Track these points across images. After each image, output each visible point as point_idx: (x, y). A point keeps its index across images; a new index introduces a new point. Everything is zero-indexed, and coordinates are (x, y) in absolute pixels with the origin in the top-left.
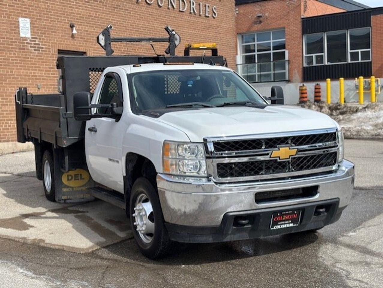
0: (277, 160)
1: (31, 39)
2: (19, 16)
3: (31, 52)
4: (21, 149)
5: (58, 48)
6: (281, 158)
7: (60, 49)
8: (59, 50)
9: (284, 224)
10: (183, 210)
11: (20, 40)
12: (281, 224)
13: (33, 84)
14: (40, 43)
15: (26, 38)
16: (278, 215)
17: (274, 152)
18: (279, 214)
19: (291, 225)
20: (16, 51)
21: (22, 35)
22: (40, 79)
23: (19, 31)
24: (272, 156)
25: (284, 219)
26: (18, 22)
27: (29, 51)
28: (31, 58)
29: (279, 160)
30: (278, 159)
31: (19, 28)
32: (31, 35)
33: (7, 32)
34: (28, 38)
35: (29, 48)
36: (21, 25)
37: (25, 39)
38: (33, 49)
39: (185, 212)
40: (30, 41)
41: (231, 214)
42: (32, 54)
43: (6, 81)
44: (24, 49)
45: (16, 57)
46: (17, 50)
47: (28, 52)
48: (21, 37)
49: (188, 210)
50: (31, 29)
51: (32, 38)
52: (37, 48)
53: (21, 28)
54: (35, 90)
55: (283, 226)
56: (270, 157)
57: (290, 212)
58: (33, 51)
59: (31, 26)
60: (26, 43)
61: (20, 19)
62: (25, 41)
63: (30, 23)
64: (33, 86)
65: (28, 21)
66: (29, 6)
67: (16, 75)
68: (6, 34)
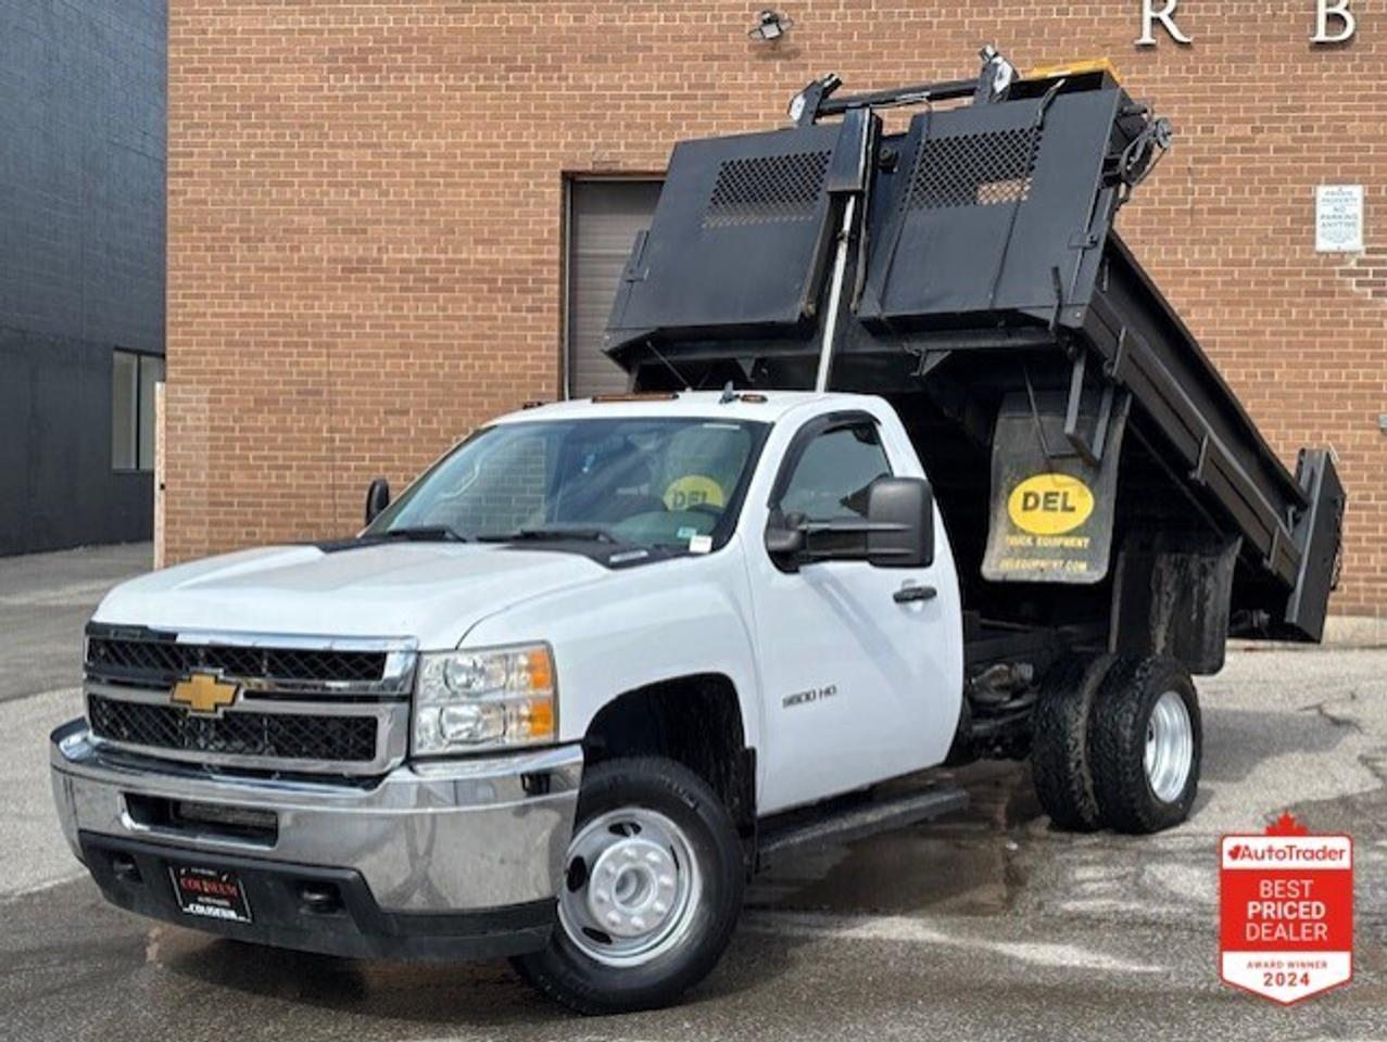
1: (1363, 256)
2: (1319, 183)
3: (1359, 303)
9: (216, 906)
11: (1315, 263)
13: (1360, 416)
15: (1343, 254)
19: (232, 915)
20: (1291, 304)
21: (1323, 244)
23: (1313, 231)
24: (176, 698)
26: (1314, 200)
27: (1352, 299)
28: (1357, 324)
31: (1313, 221)
32: (1366, 241)
33: (1260, 242)
34: (1352, 253)
35: (1354, 288)
36: (1322, 209)
37: (1341, 256)
38: (1369, 290)
40: (1360, 263)
42: (1362, 310)
44: (1332, 294)
45: (1292, 323)
46: (1300, 300)
47: (1344, 304)
48: (1321, 254)
50: (1366, 221)
51: (1368, 251)
53: (1319, 222)
54: (1370, 438)
55: (211, 911)
56: (172, 700)
57: (211, 873)
58: (1370, 297)
59: (1366, 211)
60: (1342, 273)
61: (1322, 192)
62: (1337, 268)
63: (1366, 200)
64: (1357, 422)
65: (1357, 191)
66: (1362, 139)
67: (1289, 385)
68: (1255, 246)
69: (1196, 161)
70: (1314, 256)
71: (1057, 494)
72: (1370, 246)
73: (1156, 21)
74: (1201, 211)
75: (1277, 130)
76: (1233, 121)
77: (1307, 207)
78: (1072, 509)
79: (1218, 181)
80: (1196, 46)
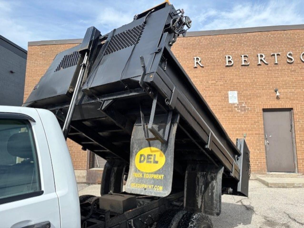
1: (238, 104)
2: (228, 91)
3: (238, 113)
5: (262, 108)
8: (263, 109)
13: (240, 134)
14: (246, 106)
20: (225, 113)
21: (231, 102)
22: (246, 130)
23: (228, 100)
26: (228, 94)
28: (238, 117)
32: (238, 101)
34: (236, 103)
35: (237, 110)
36: (230, 96)
37: (234, 104)
38: (240, 110)
40: (238, 105)
44: (233, 111)
46: (227, 112)
47: (235, 113)
48: (230, 104)
51: (239, 103)
52: (243, 109)
53: (229, 98)
58: (240, 112)
59: (238, 96)
60: (234, 107)
61: (230, 92)
62: (233, 106)
63: (238, 94)
64: (240, 135)
65: (236, 92)
66: (236, 83)
68: (218, 103)
69: (206, 87)
71: (152, 155)
72: (239, 102)
73: (197, 63)
74: (207, 97)
75: (221, 82)
76: (212, 80)
77: (227, 95)
78: (157, 162)
79: (210, 91)
80: (205, 67)
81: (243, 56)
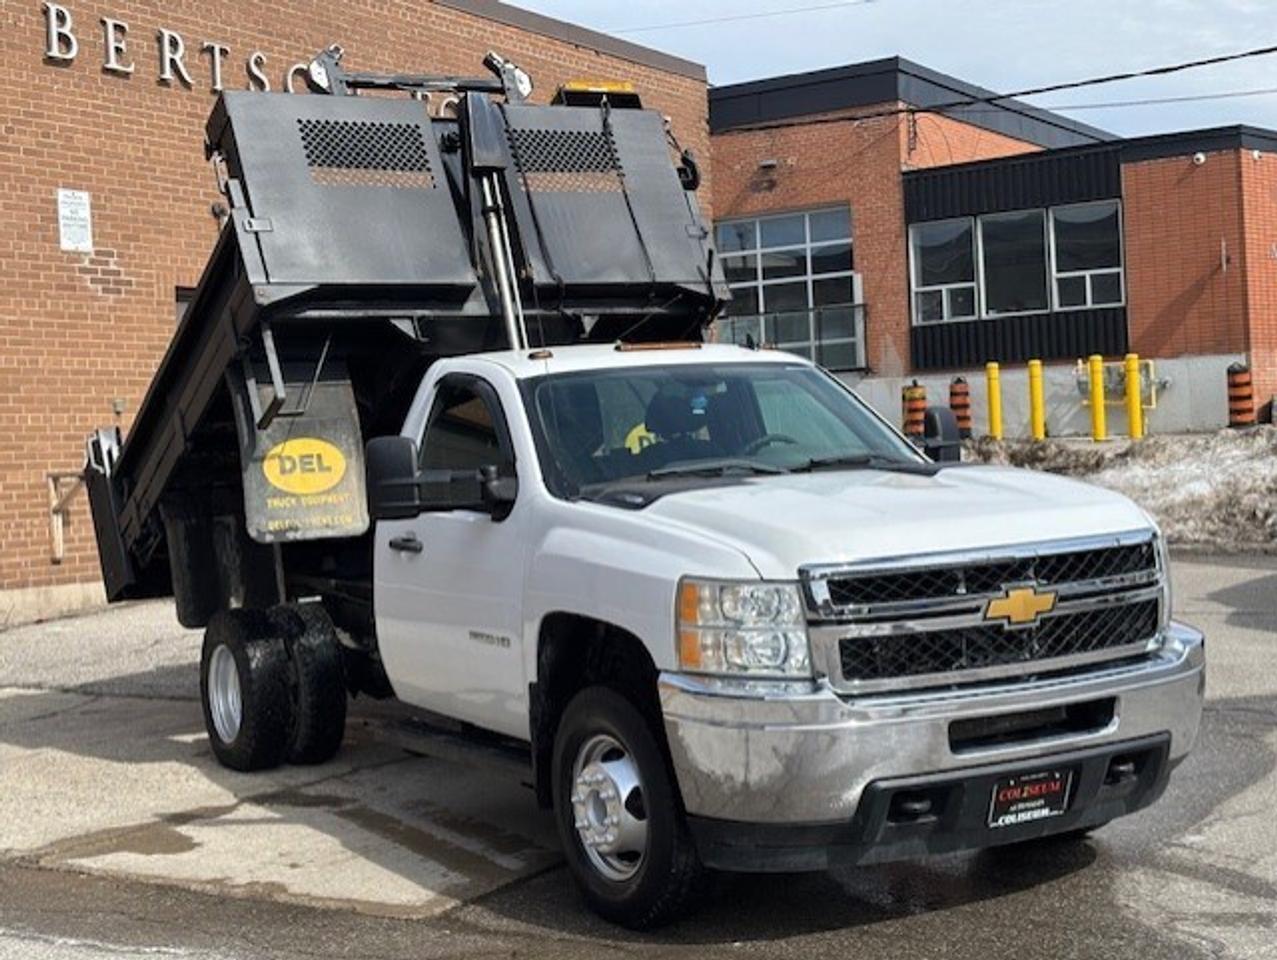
0: (1002, 626)
1: (93, 256)
2: (57, 186)
3: (95, 298)
4: (65, 609)
5: (175, 283)
6: (1013, 619)
7: (181, 284)
8: (178, 289)
9: (1026, 810)
10: (740, 778)
11: (60, 259)
12: (1017, 812)
13: (102, 401)
14: (122, 269)
15: (79, 253)
16: (1008, 784)
17: (993, 603)
18: (1012, 783)
19: (1045, 812)
20: (47, 296)
21: (66, 244)
22: (122, 383)
23: (57, 230)
24: (989, 615)
25: (1025, 795)
26: (55, 202)
27: (88, 294)
28: (94, 317)
29: (1007, 627)
30: (1005, 622)
31: (56, 221)
32: (95, 244)
33: (20, 237)
34: (86, 254)
35: (89, 284)
36: (63, 211)
37: (76, 256)
38: (100, 287)
39: (746, 784)
40: (92, 262)
41: (883, 785)
42: (96, 304)
43: (17, 390)
44: (74, 288)
45: (48, 314)
46: (53, 292)
47: (85, 299)
48: (64, 252)
49: (754, 777)
50: (94, 225)
51: (98, 253)
52: (113, 284)
53: (62, 222)
54: (108, 419)
55: (1024, 817)
56: (985, 618)
57: (1041, 775)
58: (100, 294)
59: (93, 216)
60: (80, 270)
61: (61, 194)
62: (76, 266)
63: (92, 206)
64: (100, 407)
65: (85, 197)
66: (86, 152)
67: (50, 372)
68: (17, 241)
70: (59, 254)
72: (98, 249)
75: (25, 133)
77: (51, 207)
81: (110, 23)
